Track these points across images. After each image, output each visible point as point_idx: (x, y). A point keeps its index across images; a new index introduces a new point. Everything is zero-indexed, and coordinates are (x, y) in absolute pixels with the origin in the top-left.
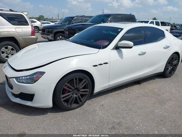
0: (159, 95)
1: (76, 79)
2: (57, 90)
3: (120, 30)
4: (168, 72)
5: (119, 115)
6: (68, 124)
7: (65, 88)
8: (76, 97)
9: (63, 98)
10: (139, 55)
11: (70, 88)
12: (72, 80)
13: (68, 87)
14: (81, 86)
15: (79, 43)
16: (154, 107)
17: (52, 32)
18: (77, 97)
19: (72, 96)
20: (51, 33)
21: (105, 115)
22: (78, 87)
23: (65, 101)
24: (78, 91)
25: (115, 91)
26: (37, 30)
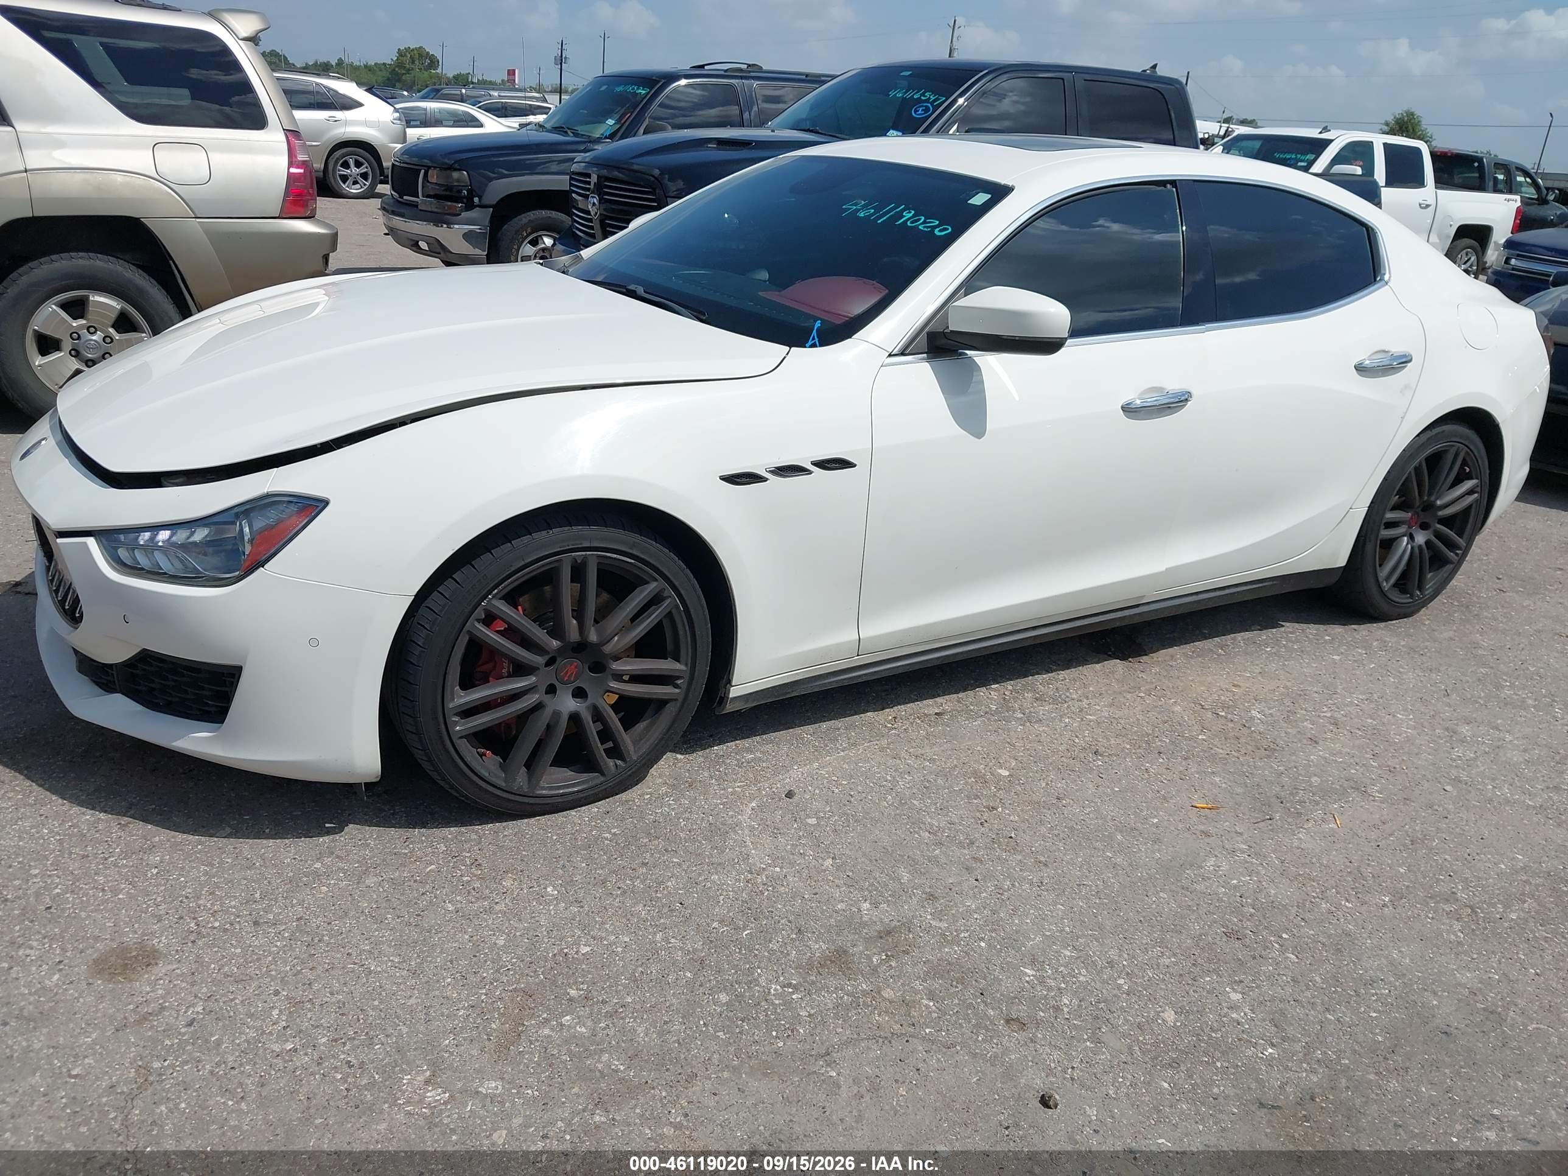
0: (1271, 751)
1: (578, 573)
2: (417, 651)
3: (980, 199)
4: (1388, 572)
5: (906, 877)
6: (489, 911)
7: (491, 635)
8: (574, 718)
9: (468, 712)
10: (1128, 410)
11: (526, 643)
12: (549, 577)
13: (511, 632)
14: (622, 630)
15: (640, 291)
16: (1207, 834)
17: (472, 193)
18: (587, 717)
19: (539, 707)
20: (470, 206)
21: (792, 864)
22: (593, 637)
23: (485, 738)
24: (598, 667)
25: (921, 698)
26: (364, 176)
